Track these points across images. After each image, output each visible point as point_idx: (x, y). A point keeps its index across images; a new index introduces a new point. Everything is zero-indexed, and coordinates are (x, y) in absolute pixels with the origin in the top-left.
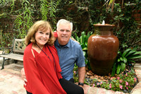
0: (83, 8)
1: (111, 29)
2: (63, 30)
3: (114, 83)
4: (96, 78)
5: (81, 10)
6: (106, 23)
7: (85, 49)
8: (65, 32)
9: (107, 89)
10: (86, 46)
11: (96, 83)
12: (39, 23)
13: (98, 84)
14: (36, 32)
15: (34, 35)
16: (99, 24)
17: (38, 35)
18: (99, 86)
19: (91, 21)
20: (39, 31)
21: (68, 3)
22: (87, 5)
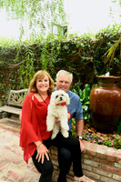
0: (88, 58)
1: (116, 82)
3: (117, 140)
4: (98, 135)
5: (85, 61)
6: (111, 75)
7: (88, 103)
8: (63, 84)
9: (108, 146)
10: (88, 100)
11: (97, 139)
13: (100, 141)
16: (103, 76)
18: (100, 144)
19: (96, 73)
21: (71, 52)
22: (92, 54)
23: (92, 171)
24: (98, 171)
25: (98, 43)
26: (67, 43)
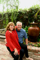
0: (26, 17)
1: (36, 25)
2: (18, 25)
3: (38, 45)
4: (32, 43)
6: (35, 22)
9: (36, 46)
10: (27, 31)
12: (10, 23)
13: (32, 45)
14: (9, 26)
15: (9, 27)
16: (32, 23)
17: (10, 27)
18: (33, 46)
19: (29, 22)
20: (11, 25)
21: (20, 15)
22: (27, 16)
23: (31, 55)
24: (33, 55)
25: (29, 12)
26: (18, 12)
